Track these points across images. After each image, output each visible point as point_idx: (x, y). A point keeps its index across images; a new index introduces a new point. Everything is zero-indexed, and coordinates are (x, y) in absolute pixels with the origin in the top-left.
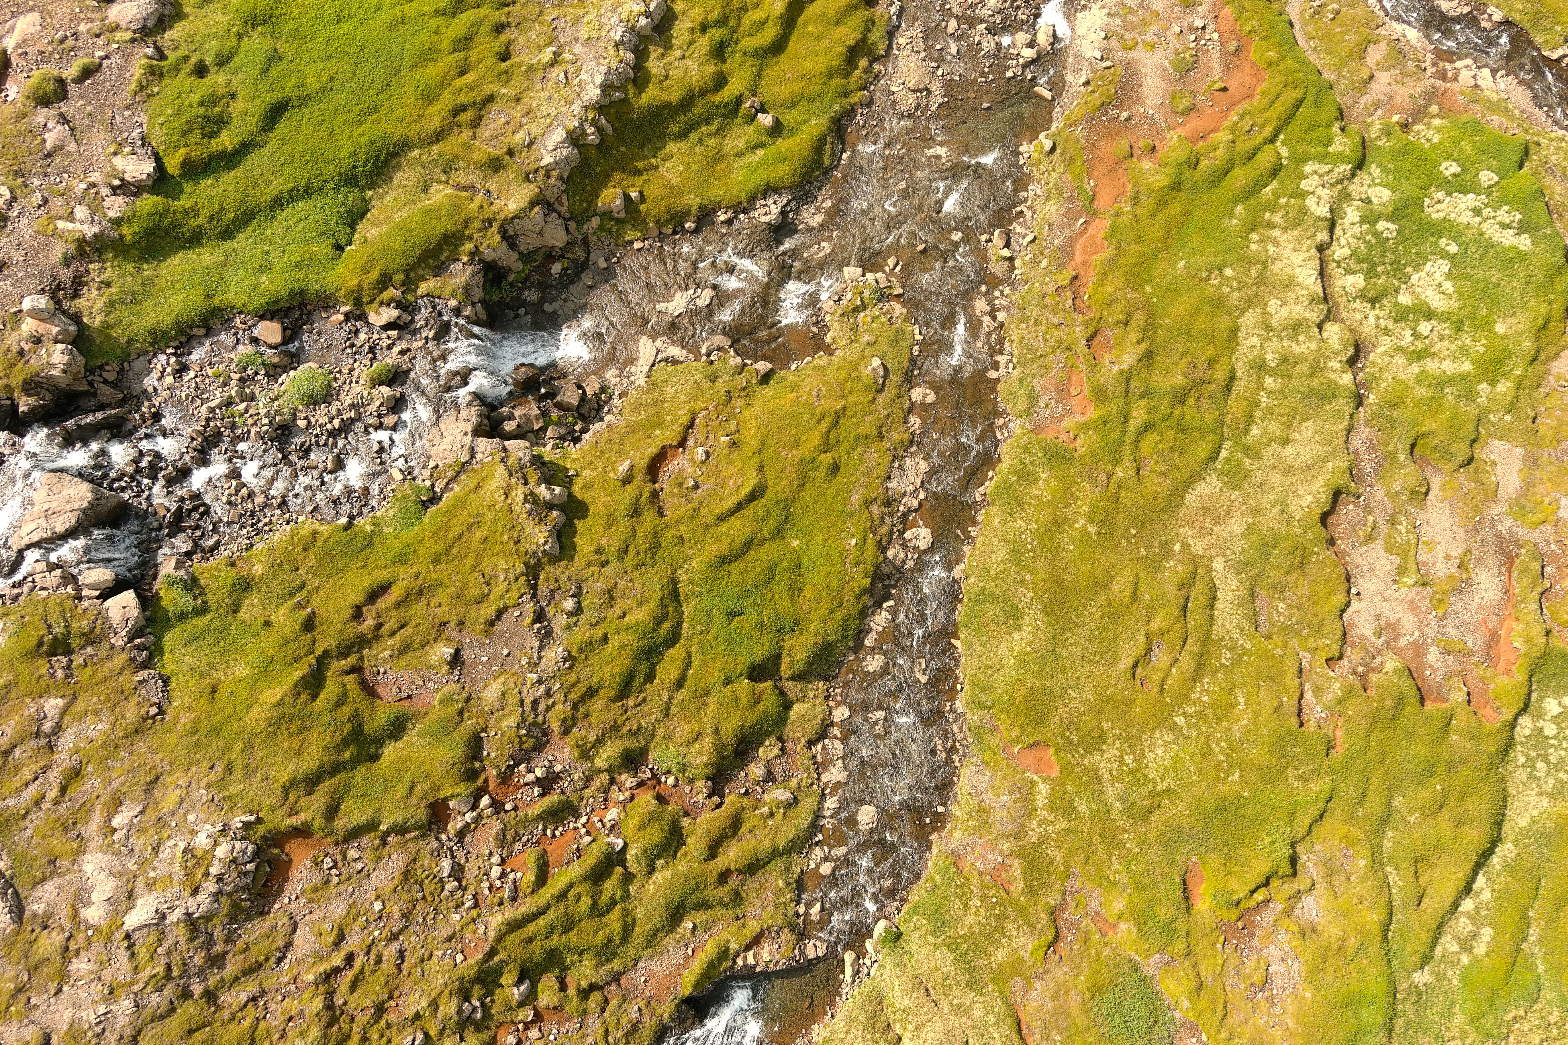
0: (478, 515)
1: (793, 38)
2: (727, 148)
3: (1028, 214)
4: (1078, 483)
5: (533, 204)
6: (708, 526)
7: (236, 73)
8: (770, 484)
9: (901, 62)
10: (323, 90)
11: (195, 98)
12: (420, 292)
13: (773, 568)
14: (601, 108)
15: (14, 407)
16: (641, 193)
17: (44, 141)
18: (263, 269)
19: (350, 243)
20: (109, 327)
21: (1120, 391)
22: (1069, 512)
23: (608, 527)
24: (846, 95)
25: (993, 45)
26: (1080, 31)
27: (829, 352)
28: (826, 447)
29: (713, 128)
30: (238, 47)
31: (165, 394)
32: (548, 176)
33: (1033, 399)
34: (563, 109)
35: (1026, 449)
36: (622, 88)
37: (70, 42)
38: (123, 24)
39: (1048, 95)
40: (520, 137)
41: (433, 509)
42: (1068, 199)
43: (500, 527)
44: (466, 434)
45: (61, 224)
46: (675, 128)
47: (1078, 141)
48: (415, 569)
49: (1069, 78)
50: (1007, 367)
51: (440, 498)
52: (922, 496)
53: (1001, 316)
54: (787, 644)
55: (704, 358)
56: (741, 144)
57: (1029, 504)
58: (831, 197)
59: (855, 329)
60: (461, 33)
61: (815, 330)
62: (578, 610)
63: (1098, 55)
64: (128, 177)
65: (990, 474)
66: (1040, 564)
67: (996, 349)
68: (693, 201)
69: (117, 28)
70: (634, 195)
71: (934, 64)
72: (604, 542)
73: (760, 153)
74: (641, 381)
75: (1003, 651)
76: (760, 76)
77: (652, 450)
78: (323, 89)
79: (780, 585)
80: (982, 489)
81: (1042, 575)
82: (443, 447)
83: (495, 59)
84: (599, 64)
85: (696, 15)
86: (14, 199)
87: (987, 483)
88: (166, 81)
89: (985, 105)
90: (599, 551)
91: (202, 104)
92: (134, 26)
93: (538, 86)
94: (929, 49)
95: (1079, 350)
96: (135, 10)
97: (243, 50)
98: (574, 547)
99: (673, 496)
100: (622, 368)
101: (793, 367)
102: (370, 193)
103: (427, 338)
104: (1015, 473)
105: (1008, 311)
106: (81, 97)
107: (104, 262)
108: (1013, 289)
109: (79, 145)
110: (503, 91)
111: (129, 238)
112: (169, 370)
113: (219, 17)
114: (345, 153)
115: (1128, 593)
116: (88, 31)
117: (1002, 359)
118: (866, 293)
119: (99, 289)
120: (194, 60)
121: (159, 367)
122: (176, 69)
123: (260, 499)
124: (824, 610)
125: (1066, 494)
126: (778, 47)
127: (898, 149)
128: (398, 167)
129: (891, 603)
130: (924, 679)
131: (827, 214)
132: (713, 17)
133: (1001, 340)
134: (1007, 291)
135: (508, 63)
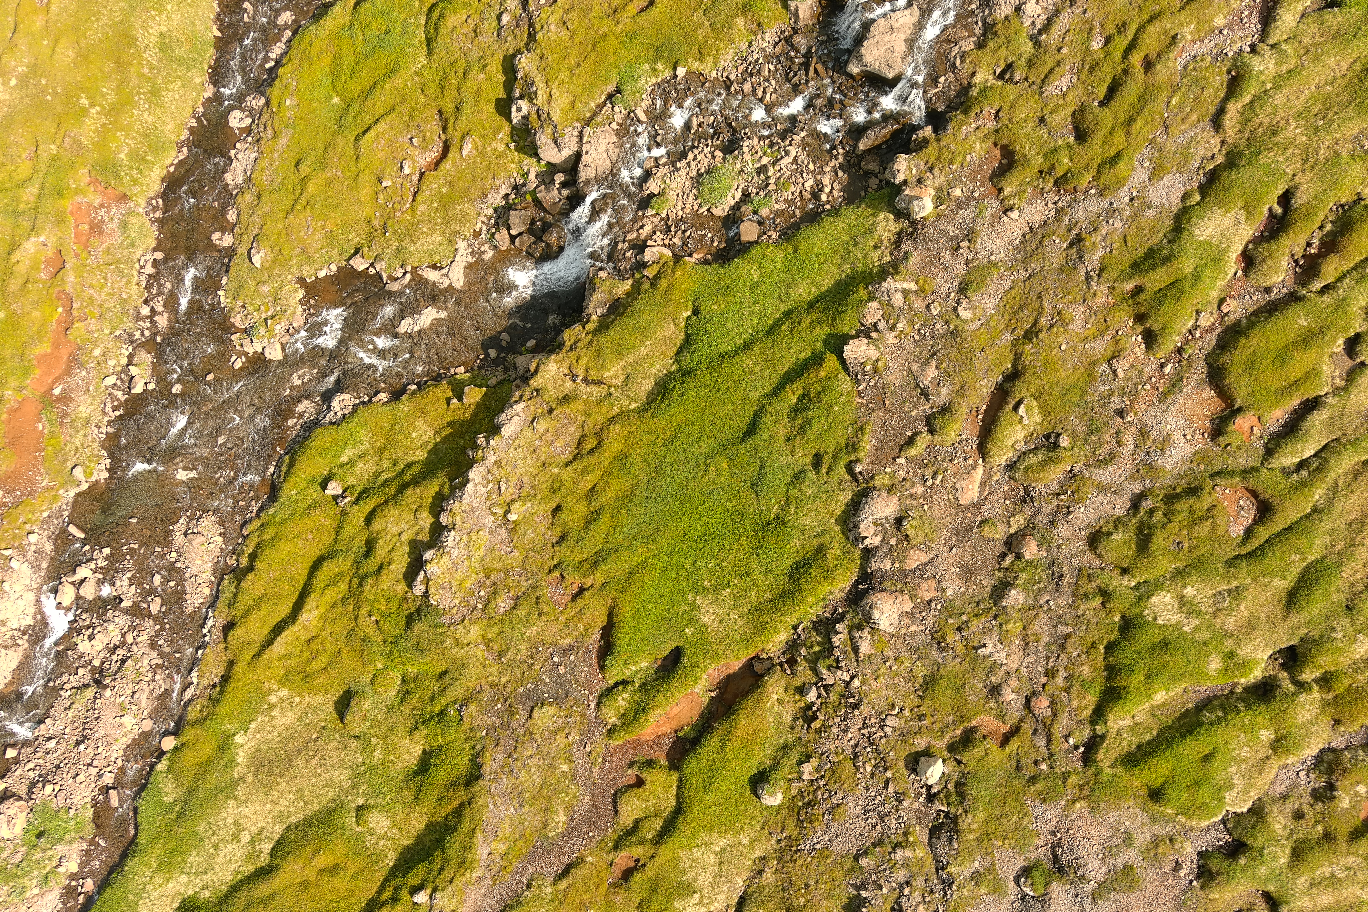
0: (571, 77)
1: (304, 578)
2: (373, 461)
3: (108, 409)
4: (92, 144)
5: (536, 372)
6: (402, 102)
7: (788, 465)
8: (351, 145)
9: (209, 568)
10: (713, 455)
11: (816, 427)
12: (630, 282)
13: (353, 72)
14: (471, 463)
15: (935, 131)
16: (448, 403)
17: (937, 367)
18: (757, 285)
19: (688, 319)
20: (873, 214)
21: (41, 218)
22: (103, 120)
23: (478, 91)
24: (262, 525)
25: (118, 583)
26: (31, 597)
27: (301, 281)
28: (304, 180)
29: (383, 477)
30: (788, 490)
31: (827, 169)
32: (521, 396)
33: (124, 225)
34: (503, 455)
35: (135, 182)
36: (452, 490)
37: (929, 473)
38: (884, 494)
39: (72, 529)
40: (541, 426)
41: (611, 88)
42: (66, 415)
43: (555, 67)
44: (587, 153)
45: (913, 286)
46: (415, 469)
47: (48, 470)
48: (620, 27)
49: (49, 547)
50: (146, 262)
51: (607, 99)
52: (232, 153)
53: (146, 311)
54: (348, 18)
55: (409, 268)
56: (360, 465)
57: (137, 133)
58: (289, 428)
59: (276, 299)
60: (594, 526)
61: (312, 302)
62: (499, 17)
63: (14, 564)
64: (865, 341)
65: (172, 169)
66: (135, 82)
67: (154, 279)
68: (405, 404)
69: (890, 490)
70: (455, 401)
71: (178, 565)
72: (481, 76)
73: (344, 459)
74: (461, 245)
75: (176, 18)
76: (337, 533)
77: (446, 165)
78: (712, 458)
79: (348, 61)
80: (181, 157)
81: (133, 69)
82: (606, 141)
83: (565, 504)
84: (470, 505)
85: (386, 582)
86: (955, 309)
87: (176, 161)
88: (843, 442)
89: (134, 520)
90: (484, 67)
91: (810, 421)
92: (875, 493)
93: (526, 480)
94: (181, 582)
95: (74, 260)
96: (875, 508)
97: (784, 488)
98: (505, 72)
99: (431, 131)
100: (479, 259)
101: (334, 268)
102: (674, 368)
103: (624, 241)
104: (147, 162)
105: (139, 313)
106: (914, 419)
107: (880, 265)
108: (131, 335)
109: (910, 370)
110: (556, 471)
111: (861, 287)
112: (827, 190)
113: (807, 521)
114: (692, 393)
115: (61, 45)
116: (913, 485)
117: (149, 270)
118: (262, 331)
119: (882, 242)
120: (824, 470)
121: (836, 193)
122: (836, 456)
123: (747, 87)
124: (316, 46)
125: (103, 134)
126: (317, 565)
127: (222, 476)
128: (650, 393)
129: (267, 66)
130: (247, 5)
131: (294, 412)
132: (370, 582)
133: (148, 287)
134: (138, 335)
135: (554, 505)
